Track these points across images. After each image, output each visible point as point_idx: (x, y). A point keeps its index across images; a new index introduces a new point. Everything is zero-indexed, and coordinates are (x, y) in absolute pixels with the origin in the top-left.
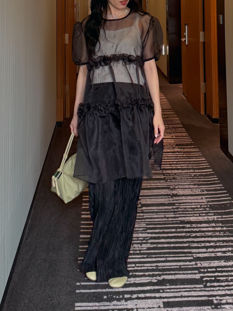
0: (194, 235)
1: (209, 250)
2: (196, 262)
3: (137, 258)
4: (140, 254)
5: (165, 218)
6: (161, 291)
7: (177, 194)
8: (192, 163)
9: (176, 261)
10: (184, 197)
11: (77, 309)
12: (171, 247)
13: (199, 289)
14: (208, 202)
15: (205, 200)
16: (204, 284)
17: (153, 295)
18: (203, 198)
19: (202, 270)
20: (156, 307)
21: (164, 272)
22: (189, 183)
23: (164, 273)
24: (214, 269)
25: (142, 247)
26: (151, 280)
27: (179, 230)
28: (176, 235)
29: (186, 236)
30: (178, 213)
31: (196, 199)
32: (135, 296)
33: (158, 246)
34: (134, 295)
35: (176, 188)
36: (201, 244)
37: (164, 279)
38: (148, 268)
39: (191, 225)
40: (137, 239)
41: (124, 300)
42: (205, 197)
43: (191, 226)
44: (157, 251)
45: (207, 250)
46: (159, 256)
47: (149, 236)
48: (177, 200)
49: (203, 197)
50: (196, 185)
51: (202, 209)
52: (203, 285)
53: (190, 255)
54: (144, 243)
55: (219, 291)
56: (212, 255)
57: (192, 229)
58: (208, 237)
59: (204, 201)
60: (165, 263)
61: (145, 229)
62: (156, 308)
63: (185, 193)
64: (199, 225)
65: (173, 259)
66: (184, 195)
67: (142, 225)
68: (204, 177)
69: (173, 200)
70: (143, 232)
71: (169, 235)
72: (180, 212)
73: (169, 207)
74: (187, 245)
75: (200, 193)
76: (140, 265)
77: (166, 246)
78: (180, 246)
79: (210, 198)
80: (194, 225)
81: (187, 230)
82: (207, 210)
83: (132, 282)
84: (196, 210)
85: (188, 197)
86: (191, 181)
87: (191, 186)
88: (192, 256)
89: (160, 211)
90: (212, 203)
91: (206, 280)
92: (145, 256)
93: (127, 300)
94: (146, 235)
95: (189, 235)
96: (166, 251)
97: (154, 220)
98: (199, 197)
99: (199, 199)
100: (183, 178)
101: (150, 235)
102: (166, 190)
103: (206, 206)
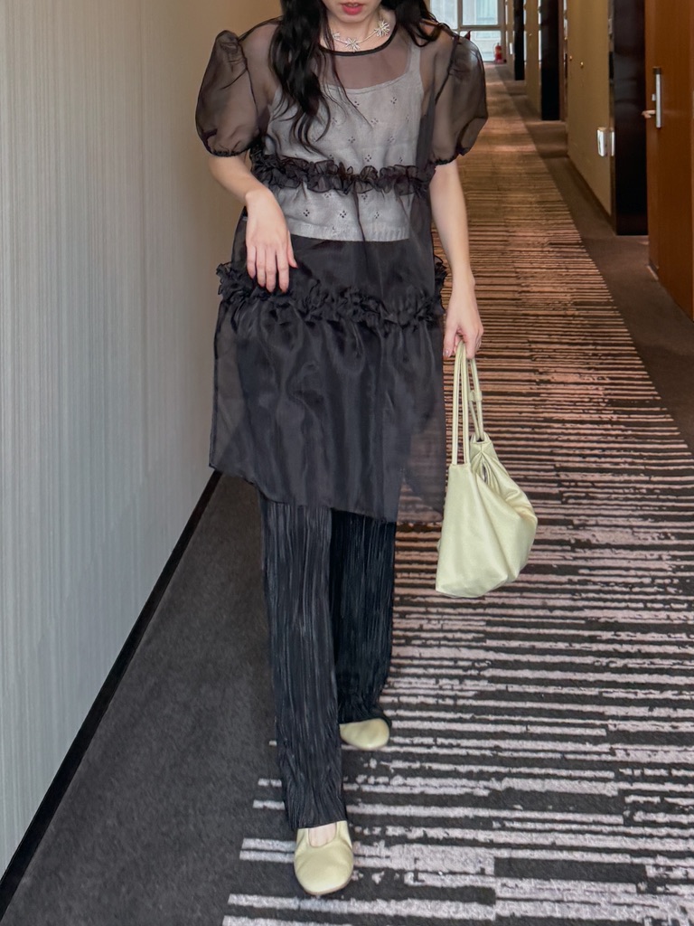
0: (620, 663)
1: (658, 712)
2: (614, 746)
3: (444, 720)
4: (455, 708)
5: (544, 607)
6: (494, 823)
7: (588, 540)
8: (645, 456)
9: (554, 738)
10: (608, 551)
11: (245, 856)
12: (546, 694)
13: (608, 829)
14: (678, 569)
15: (669, 562)
16: (625, 813)
17: (469, 834)
18: (665, 557)
19: (628, 772)
20: (472, 872)
21: (513, 767)
22: (630, 512)
23: (514, 770)
24: (663, 772)
25: (465, 688)
26: (473, 788)
27: (577, 646)
28: (567, 659)
29: (596, 664)
30: (584, 595)
31: (642, 560)
32: (417, 833)
33: (510, 689)
34: (414, 829)
35: (589, 523)
36: (636, 693)
37: (509, 790)
38: (471, 752)
39: (615, 635)
40: (451, 663)
41: (382, 843)
42: (669, 555)
43: (615, 637)
44: (503, 704)
45: (651, 710)
46: (506, 717)
47: (487, 657)
48: (586, 559)
49: (665, 554)
50: (650, 520)
51: (654, 589)
52: (624, 817)
53: (598, 722)
54: (472, 678)
55: (668, 840)
56: (663, 727)
57: (617, 647)
58: (661, 671)
59: (666, 567)
60: (520, 742)
61: (481, 635)
62: (473, 874)
63: (612, 539)
64: (639, 636)
65: (547, 730)
66: (608, 546)
67: (475, 623)
68: (674, 497)
69: (575, 559)
70: (474, 644)
71: (549, 659)
72: (591, 595)
73: (560, 577)
74: (594, 692)
75: (657, 542)
76: (446, 742)
77: (532, 689)
78: (575, 695)
79: (683, 558)
80: (624, 635)
81: (602, 647)
82: (670, 594)
83: (416, 791)
84: (636, 589)
85: (621, 551)
86: (636, 506)
87: (634, 522)
88: (605, 727)
89: (532, 586)
90: (687, 574)
91: (635, 803)
92: (468, 716)
93: (391, 842)
94: (481, 654)
95: (604, 664)
96: (529, 705)
97: (510, 612)
98: (652, 552)
99: (652, 561)
100: (614, 496)
101: (492, 656)
102: (560, 529)
103: (667, 581)
